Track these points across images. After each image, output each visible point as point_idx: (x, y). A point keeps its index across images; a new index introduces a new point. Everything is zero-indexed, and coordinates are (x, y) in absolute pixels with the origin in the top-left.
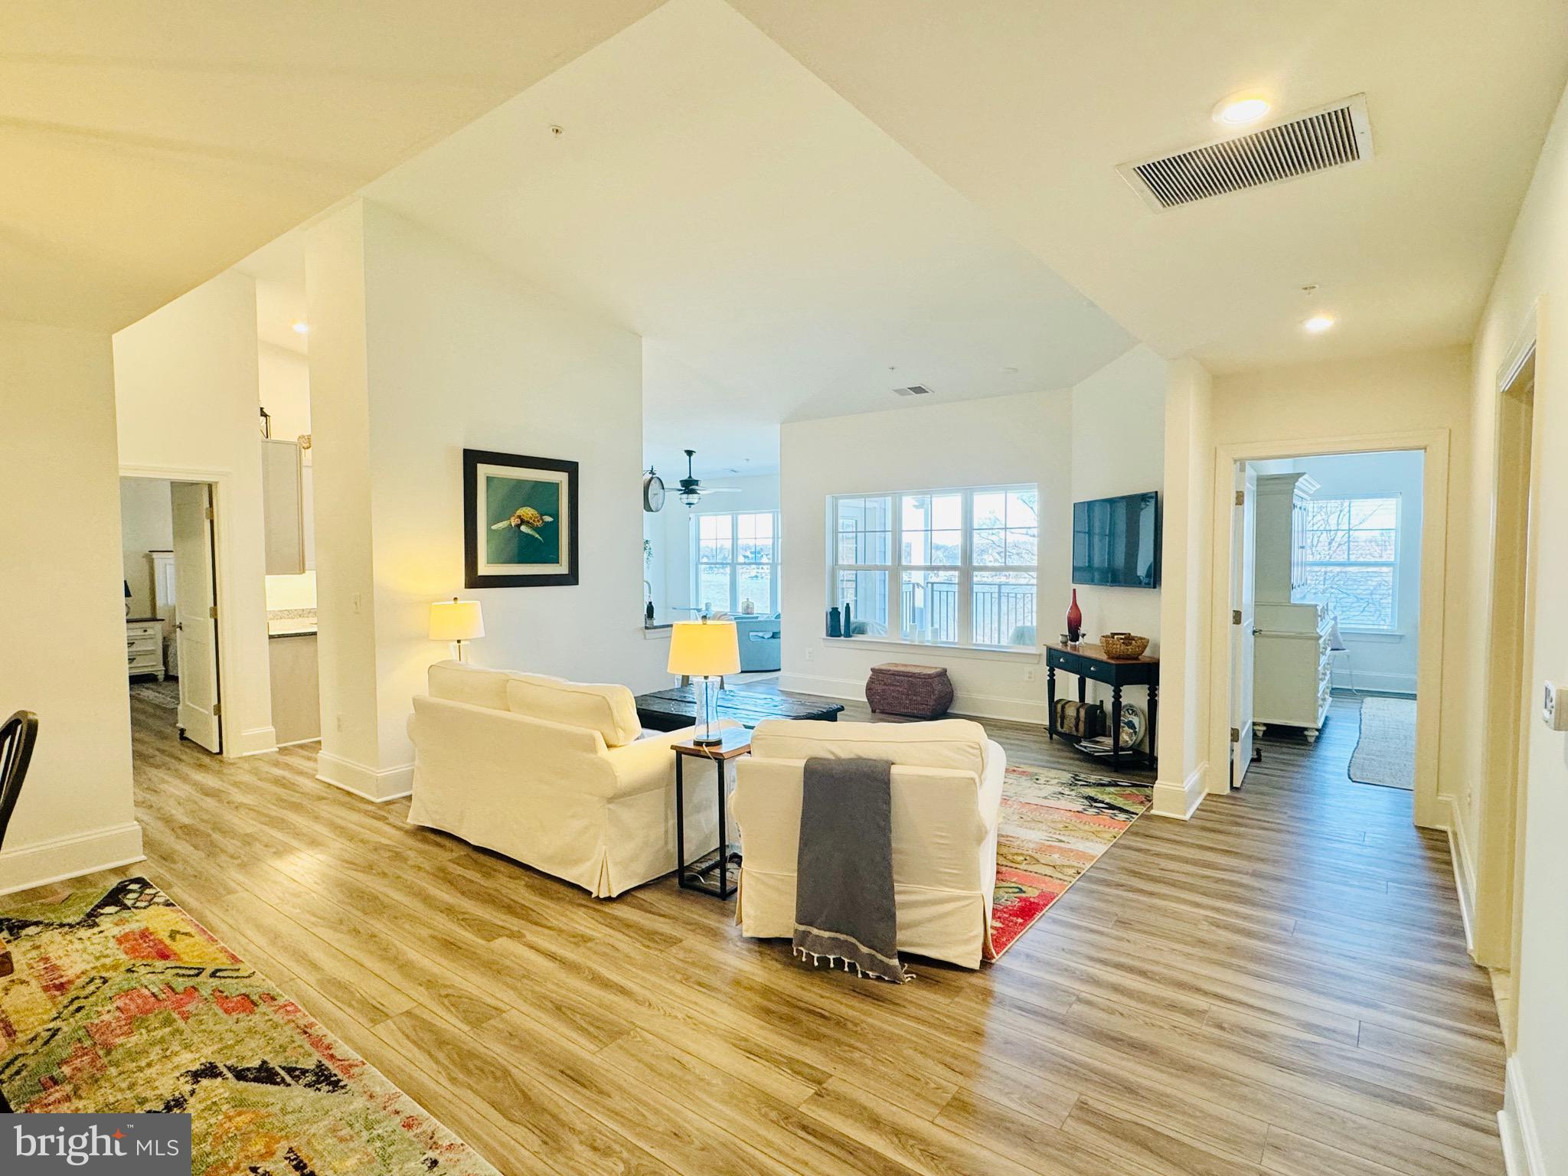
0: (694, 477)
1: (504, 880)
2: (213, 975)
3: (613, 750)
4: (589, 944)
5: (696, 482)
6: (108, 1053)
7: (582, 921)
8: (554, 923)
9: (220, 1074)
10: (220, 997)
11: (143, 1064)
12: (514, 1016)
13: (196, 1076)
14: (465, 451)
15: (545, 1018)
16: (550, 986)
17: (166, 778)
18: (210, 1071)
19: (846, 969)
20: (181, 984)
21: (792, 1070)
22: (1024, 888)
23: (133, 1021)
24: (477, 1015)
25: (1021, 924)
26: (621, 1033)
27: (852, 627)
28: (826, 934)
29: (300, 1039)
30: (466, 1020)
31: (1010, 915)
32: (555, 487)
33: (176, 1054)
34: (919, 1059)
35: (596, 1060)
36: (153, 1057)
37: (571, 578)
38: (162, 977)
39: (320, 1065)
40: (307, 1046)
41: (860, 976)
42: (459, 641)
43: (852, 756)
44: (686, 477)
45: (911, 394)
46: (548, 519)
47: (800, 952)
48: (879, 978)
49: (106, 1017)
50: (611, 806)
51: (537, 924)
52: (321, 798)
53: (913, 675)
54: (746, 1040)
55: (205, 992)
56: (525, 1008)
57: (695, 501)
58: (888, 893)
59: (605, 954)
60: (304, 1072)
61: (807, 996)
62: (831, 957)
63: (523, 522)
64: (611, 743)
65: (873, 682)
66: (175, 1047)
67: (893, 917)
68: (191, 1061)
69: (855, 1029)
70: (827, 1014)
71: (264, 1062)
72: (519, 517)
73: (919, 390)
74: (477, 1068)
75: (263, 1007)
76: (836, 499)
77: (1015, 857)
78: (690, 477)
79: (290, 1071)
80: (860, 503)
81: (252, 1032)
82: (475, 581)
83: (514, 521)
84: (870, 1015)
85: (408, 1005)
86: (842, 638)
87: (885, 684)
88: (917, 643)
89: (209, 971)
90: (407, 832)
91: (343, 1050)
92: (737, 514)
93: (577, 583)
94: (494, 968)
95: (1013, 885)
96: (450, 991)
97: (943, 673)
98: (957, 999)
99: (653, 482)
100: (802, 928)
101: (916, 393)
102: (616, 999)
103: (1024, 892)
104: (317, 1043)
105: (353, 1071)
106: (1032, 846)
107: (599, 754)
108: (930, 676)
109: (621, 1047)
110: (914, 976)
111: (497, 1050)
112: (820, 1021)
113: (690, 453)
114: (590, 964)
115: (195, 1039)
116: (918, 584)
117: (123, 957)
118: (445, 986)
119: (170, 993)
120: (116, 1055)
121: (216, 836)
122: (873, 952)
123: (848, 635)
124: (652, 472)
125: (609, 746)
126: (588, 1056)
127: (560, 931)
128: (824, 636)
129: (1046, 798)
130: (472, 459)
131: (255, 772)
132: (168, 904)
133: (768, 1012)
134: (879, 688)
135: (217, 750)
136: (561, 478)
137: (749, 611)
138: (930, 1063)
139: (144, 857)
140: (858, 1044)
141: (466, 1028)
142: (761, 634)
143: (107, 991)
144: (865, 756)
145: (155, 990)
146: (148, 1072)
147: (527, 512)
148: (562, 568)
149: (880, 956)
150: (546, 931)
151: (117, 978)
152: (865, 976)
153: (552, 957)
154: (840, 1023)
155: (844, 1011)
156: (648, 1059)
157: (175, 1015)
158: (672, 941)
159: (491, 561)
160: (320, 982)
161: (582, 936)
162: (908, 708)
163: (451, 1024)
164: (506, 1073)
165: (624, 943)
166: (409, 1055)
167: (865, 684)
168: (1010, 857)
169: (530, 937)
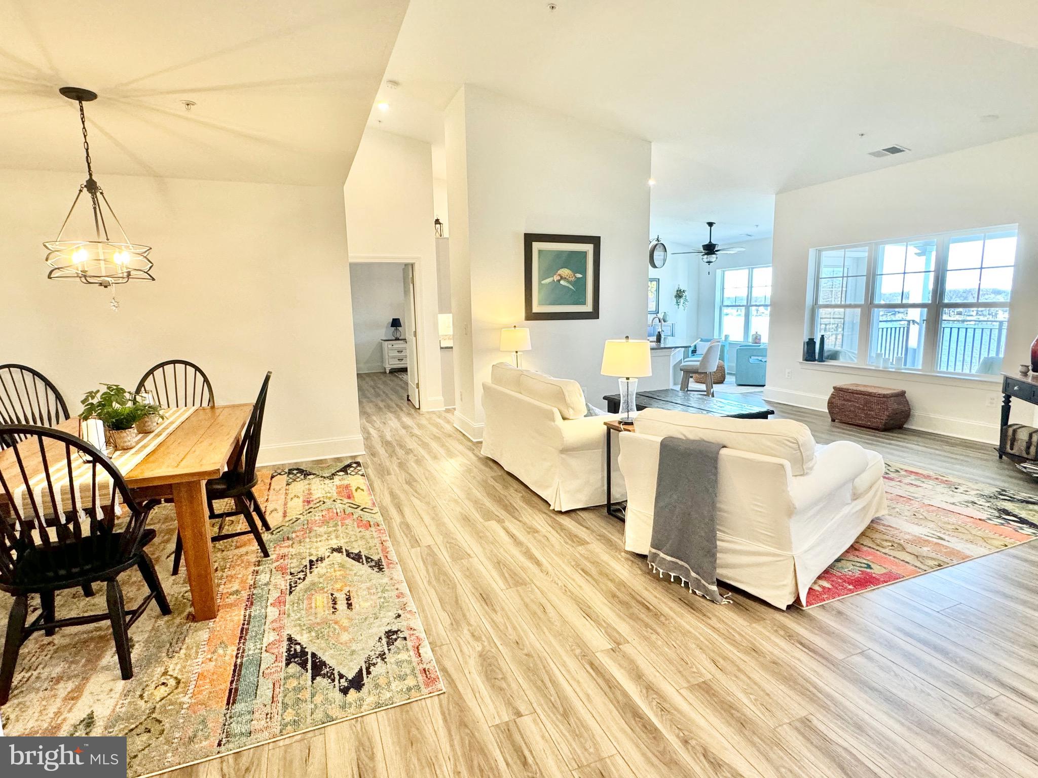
0: (713, 242)
1: (512, 490)
2: (362, 510)
3: (566, 421)
4: (536, 535)
5: (714, 246)
6: (310, 532)
7: (539, 521)
8: (524, 519)
9: (342, 552)
10: (360, 519)
11: (318, 540)
12: (475, 561)
13: (334, 550)
14: (525, 234)
15: (490, 567)
16: (501, 550)
17: (393, 418)
18: (339, 550)
19: (683, 585)
20: (349, 510)
21: (606, 632)
22: (873, 566)
23: (325, 522)
24: (458, 554)
25: (850, 590)
26: (524, 583)
27: (826, 354)
28: (669, 558)
29: (379, 546)
30: (452, 557)
31: (845, 581)
32: (584, 254)
33: (331, 539)
34: (697, 652)
35: (501, 594)
36: (323, 538)
37: (594, 314)
38: (343, 506)
39: (380, 560)
40: (380, 550)
41: (691, 591)
42: (517, 352)
43: (697, 438)
44: (707, 242)
45: (887, 155)
46: (579, 276)
47: (653, 566)
48: (703, 597)
49: (317, 518)
50: (563, 456)
51: (516, 519)
52: (450, 436)
53: (870, 394)
54: (590, 608)
55: (355, 516)
56: (483, 559)
57: (713, 260)
58: (712, 539)
59: (539, 541)
60: (372, 560)
61: (646, 594)
62: (673, 575)
63: (562, 278)
64: (567, 416)
65: (834, 398)
66: (333, 536)
67: (714, 556)
68: (335, 544)
69: (664, 621)
70: (651, 607)
71: (360, 552)
72: (560, 275)
73: (894, 150)
74: (444, 581)
75: (373, 529)
76: (820, 251)
77: (883, 543)
78: (710, 242)
79: (367, 558)
80: (841, 253)
81: (362, 537)
82: (531, 316)
83: (556, 278)
84: (682, 616)
85: (431, 542)
86: (816, 362)
87: (844, 400)
88: (881, 369)
89: (361, 508)
90: (480, 459)
91: (393, 556)
92: (753, 268)
93: (598, 318)
94: (479, 536)
95: (864, 561)
96: (453, 541)
97: (902, 394)
98: (754, 625)
99: (657, 247)
100: (654, 551)
101: (893, 153)
102: (530, 565)
103: (871, 568)
104: (385, 550)
105: (391, 566)
106: (907, 537)
107: (556, 423)
108: (885, 396)
109: (517, 591)
110: (732, 602)
111: (457, 574)
112: (644, 610)
113: (710, 224)
114: (530, 545)
115: (341, 535)
116: (914, 321)
117: (335, 494)
118: (453, 538)
119: (343, 513)
120: (313, 534)
121: (397, 449)
122: (699, 578)
123: (821, 359)
124: (658, 240)
125: (564, 419)
126: (498, 591)
127: (525, 524)
128: (801, 360)
129: (953, 504)
130: (530, 239)
131: (429, 420)
132: (363, 475)
133: (614, 596)
134: (839, 402)
135: (418, 407)
136: (589, 248)
137: (757, 341)
138: (703, 657)
139: (364, 453)
140: (659, 630)
141: (449, 560)
142: (760, 358)
143: (323, 507)
144: (706, 439)
145: (338, 511)
146: (319, 544)
147: (565, 272)
148: (588, 308)
149: (703, 581)
150: (518, 522)
151: (329, 503)
152: (694, 593)
153: (512, 536)
154: (657, 615)
155: (666, 610)
156: (527, 600)
157: (339, 523)
158: (583, 542)
159: (540, 304)
160: (402, 523)
161: (534, 529)
162: (863, 420)
163: (444, 556)
164: (454, 588)
165: (555, 538)
166: (417, 565)
167: (827, 398)
168: (878, 541)
169: (507, 524)
